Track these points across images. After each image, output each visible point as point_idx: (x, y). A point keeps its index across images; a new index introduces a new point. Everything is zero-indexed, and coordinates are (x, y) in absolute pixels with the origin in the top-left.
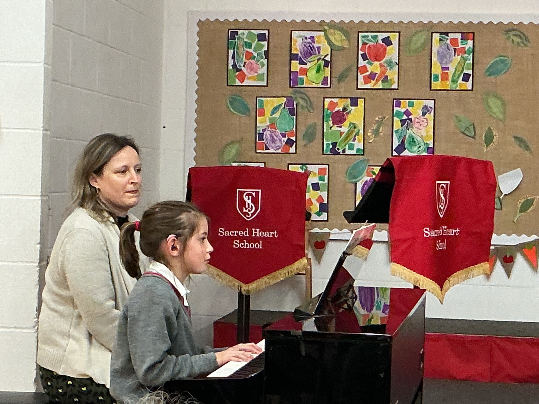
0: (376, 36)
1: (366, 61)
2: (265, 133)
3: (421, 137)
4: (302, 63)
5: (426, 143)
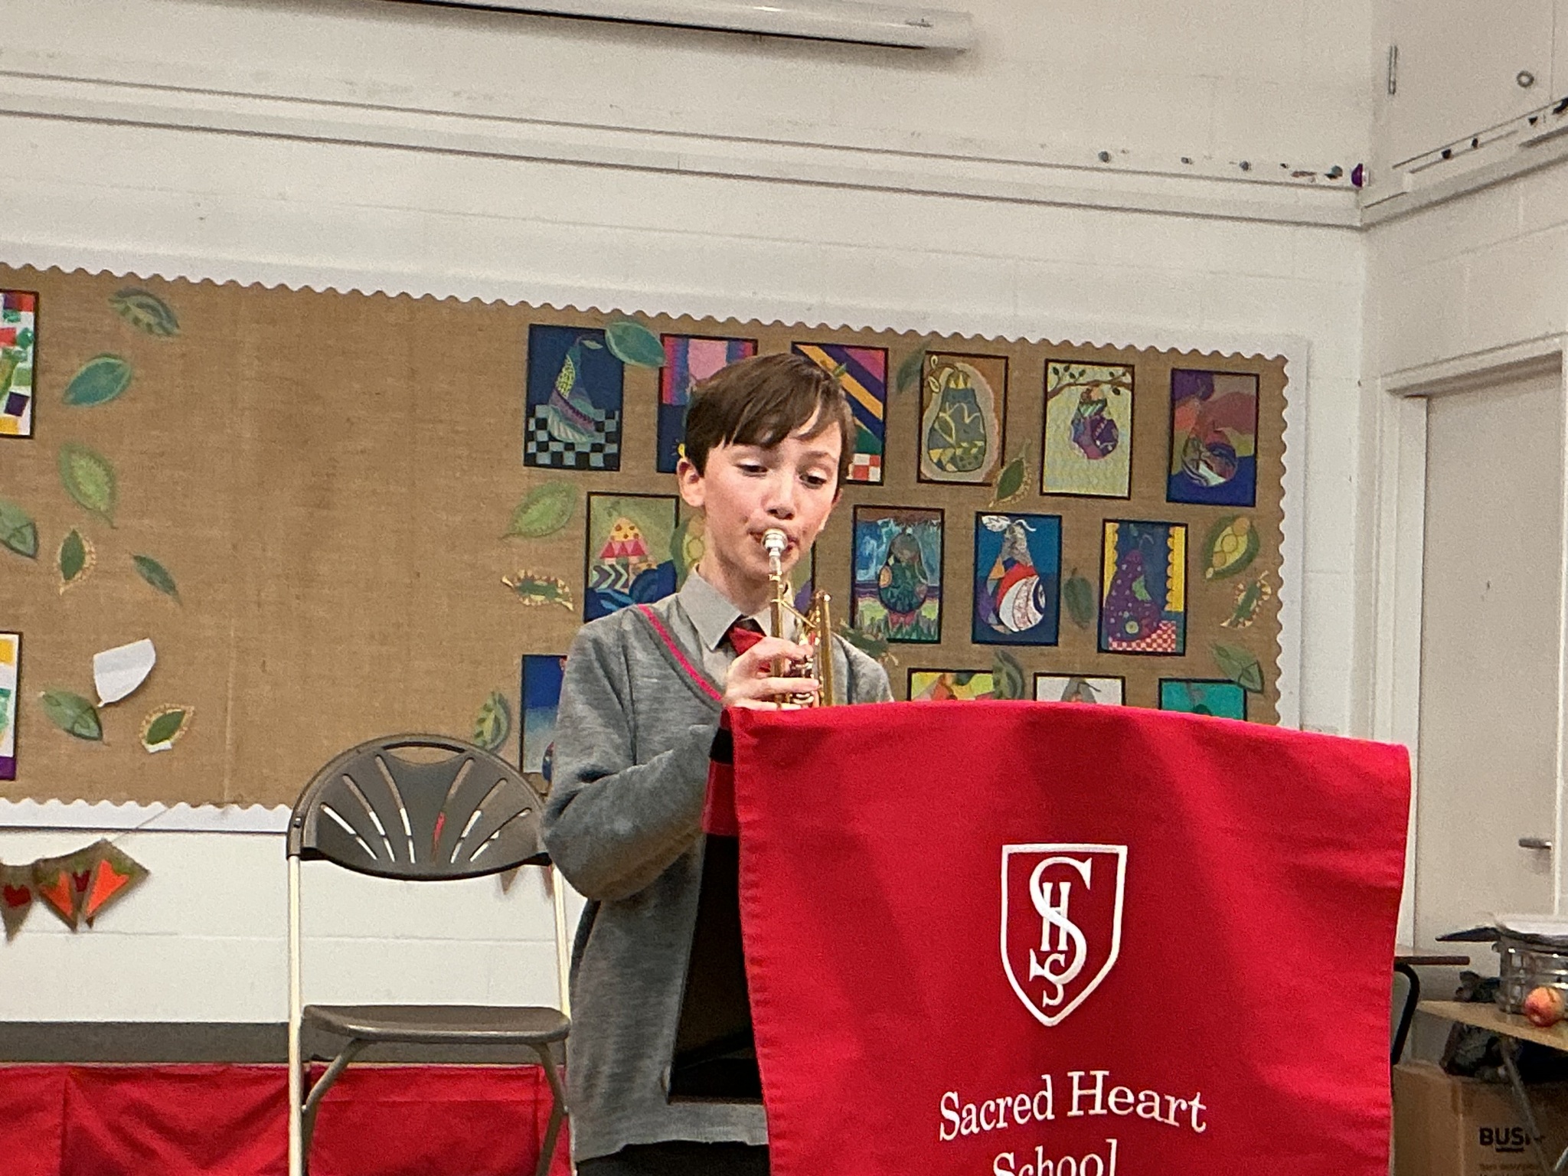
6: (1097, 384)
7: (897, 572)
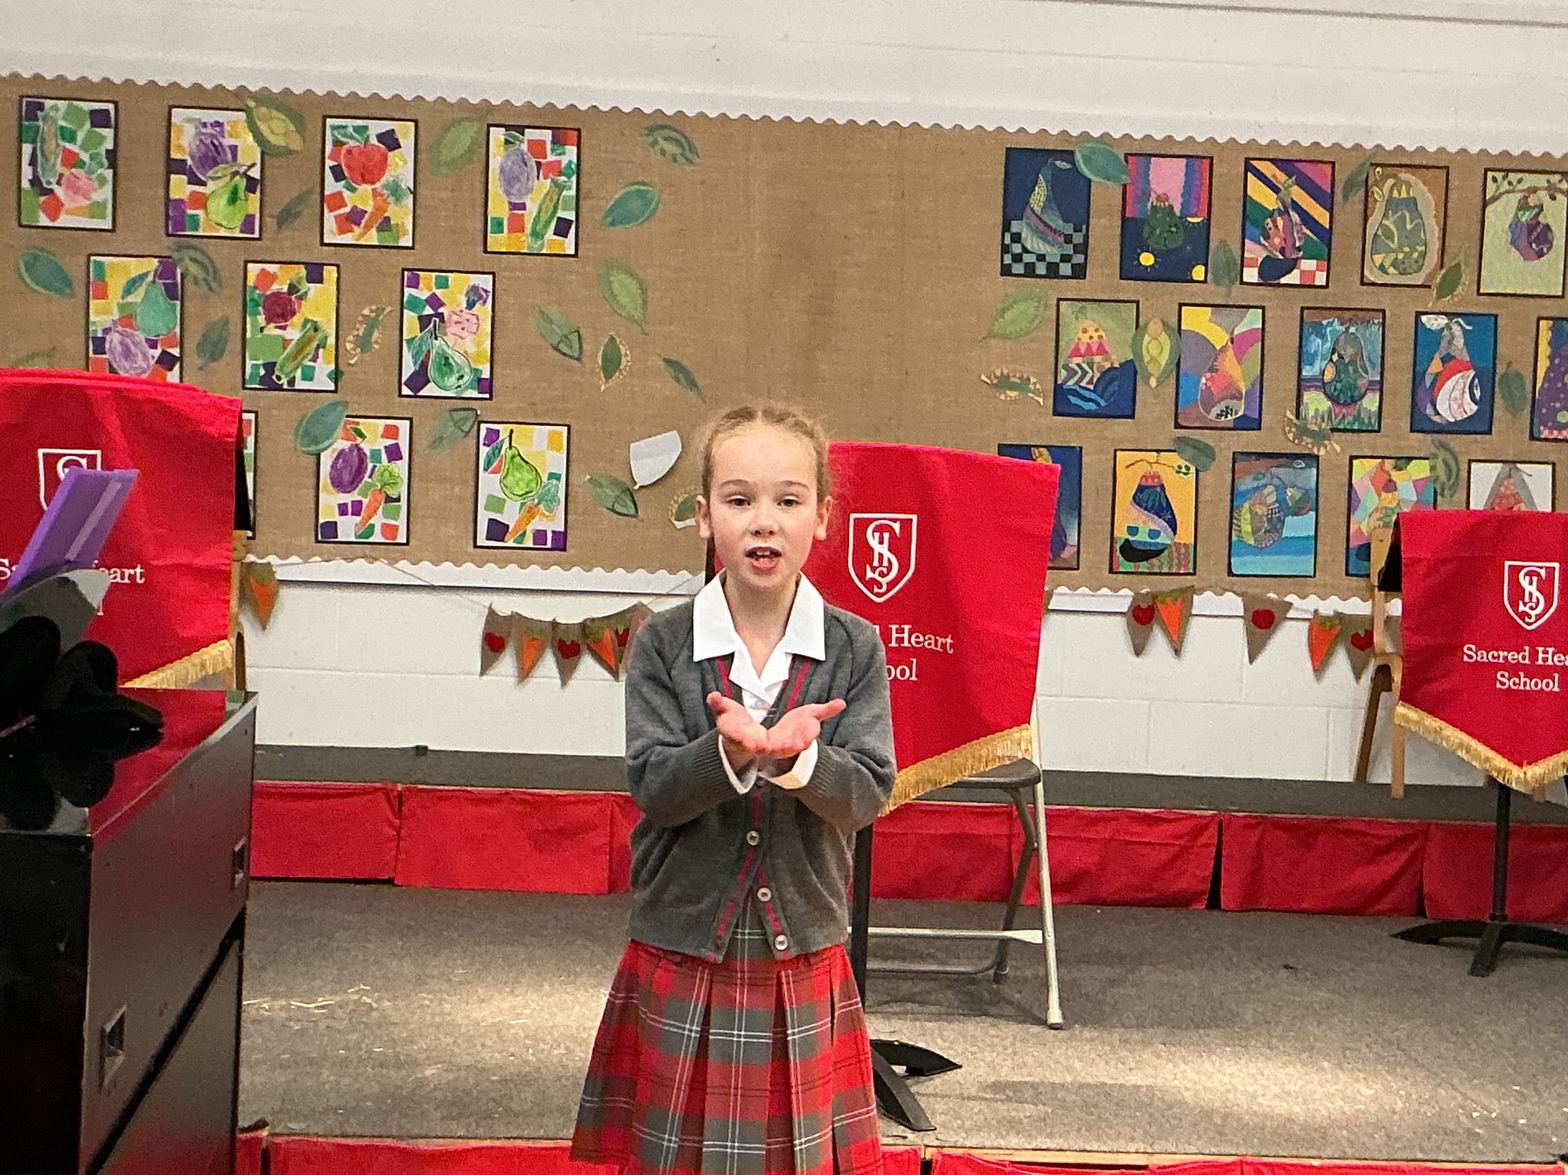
0: (366, 128)
1: (343, 182)
2: (108, 338)
3: (465, 355)
4: (194, 180)
5: (476, 370)
6: (1534, 190)
7: (1341, 367)
